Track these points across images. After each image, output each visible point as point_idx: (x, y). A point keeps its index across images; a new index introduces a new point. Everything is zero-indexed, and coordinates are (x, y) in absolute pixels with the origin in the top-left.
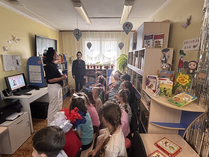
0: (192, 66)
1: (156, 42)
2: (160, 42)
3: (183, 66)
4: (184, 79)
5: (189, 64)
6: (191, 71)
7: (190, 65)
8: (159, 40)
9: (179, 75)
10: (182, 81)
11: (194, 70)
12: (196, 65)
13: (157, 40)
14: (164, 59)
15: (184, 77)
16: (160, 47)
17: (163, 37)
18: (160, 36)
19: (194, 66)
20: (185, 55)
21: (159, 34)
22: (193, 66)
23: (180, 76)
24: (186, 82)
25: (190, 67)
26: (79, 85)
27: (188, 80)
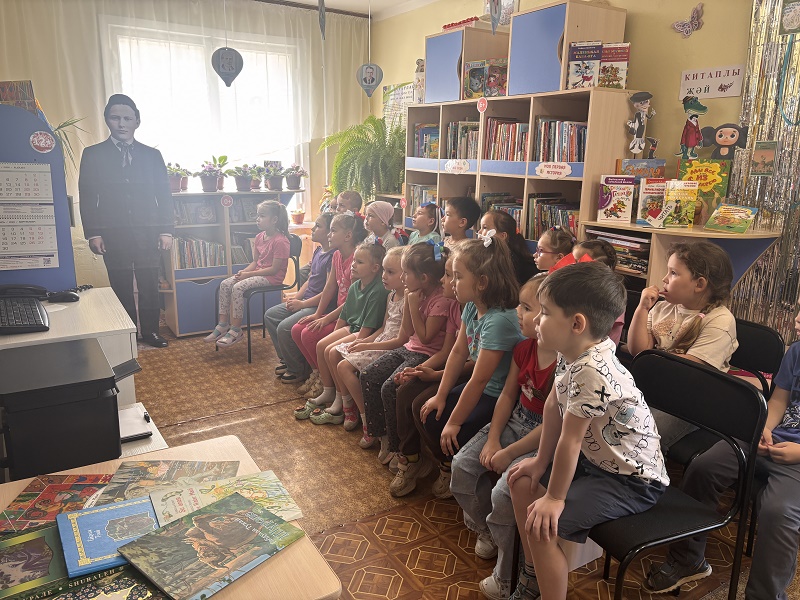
0: (727, 137)
1: (604, 70)
2: (617, 70)
3: (698, 139)
4: (708, 174)
5: (718, 133)
6: (725, 152)
7: (721, 136)
8: (616, 64)
9: (691, 165)
10: (703, 182)
11: (732, 148)
12: (737, 135)
13: (608, 64)
14: (636, 126)
15: (706, 170)
16: (618, 86)
17: (628, 57)
18: (617, 54)
19: (733, 136)
20: (704, 109)
21: (613, 46)
22: (729, 137)
23: (693, 169)
24: (714, 181)
25: (719, 140)
26: (136, 289)
27: (719, 174)
